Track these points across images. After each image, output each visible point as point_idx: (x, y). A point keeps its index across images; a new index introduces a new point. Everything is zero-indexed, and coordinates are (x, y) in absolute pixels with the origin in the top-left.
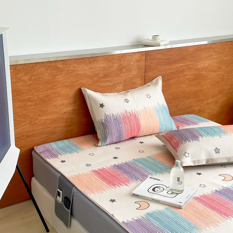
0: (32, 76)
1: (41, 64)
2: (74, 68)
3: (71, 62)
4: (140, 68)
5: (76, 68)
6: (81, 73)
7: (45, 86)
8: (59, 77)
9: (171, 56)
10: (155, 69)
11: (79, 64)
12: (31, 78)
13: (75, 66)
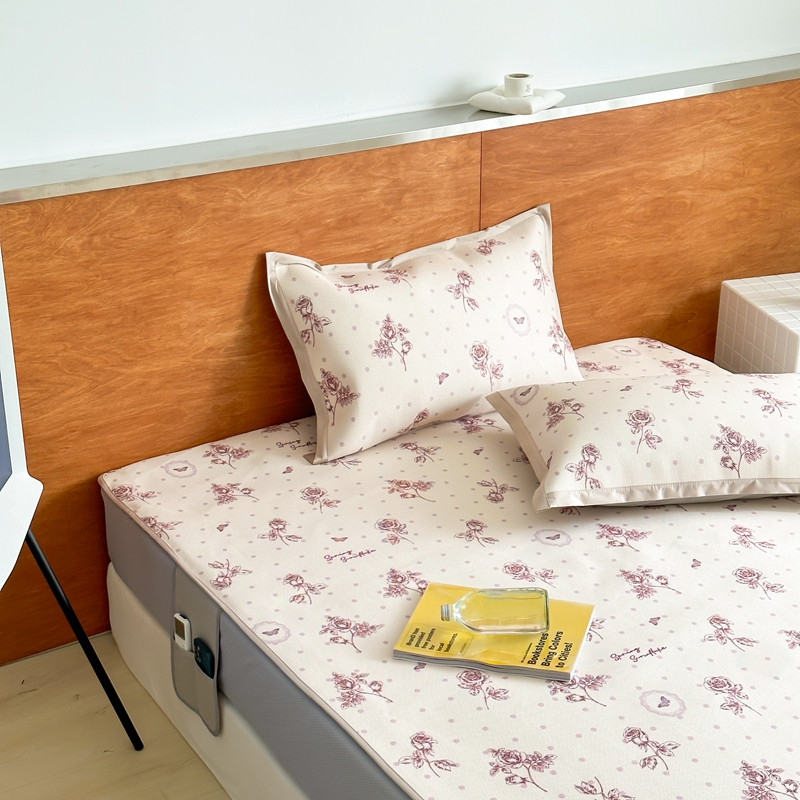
0: (93, 235)
1: (123, 193)
2: (235, 200)
3: (227, 182)
4: (465, 188)
5: (244, 200)
6: (260, 218)
7: (138, 266)
8: (187, 232)
9: (571, 145)
10: (516, 189)
11: (253, 188)
12: (90, 242)
13: (237, 193)
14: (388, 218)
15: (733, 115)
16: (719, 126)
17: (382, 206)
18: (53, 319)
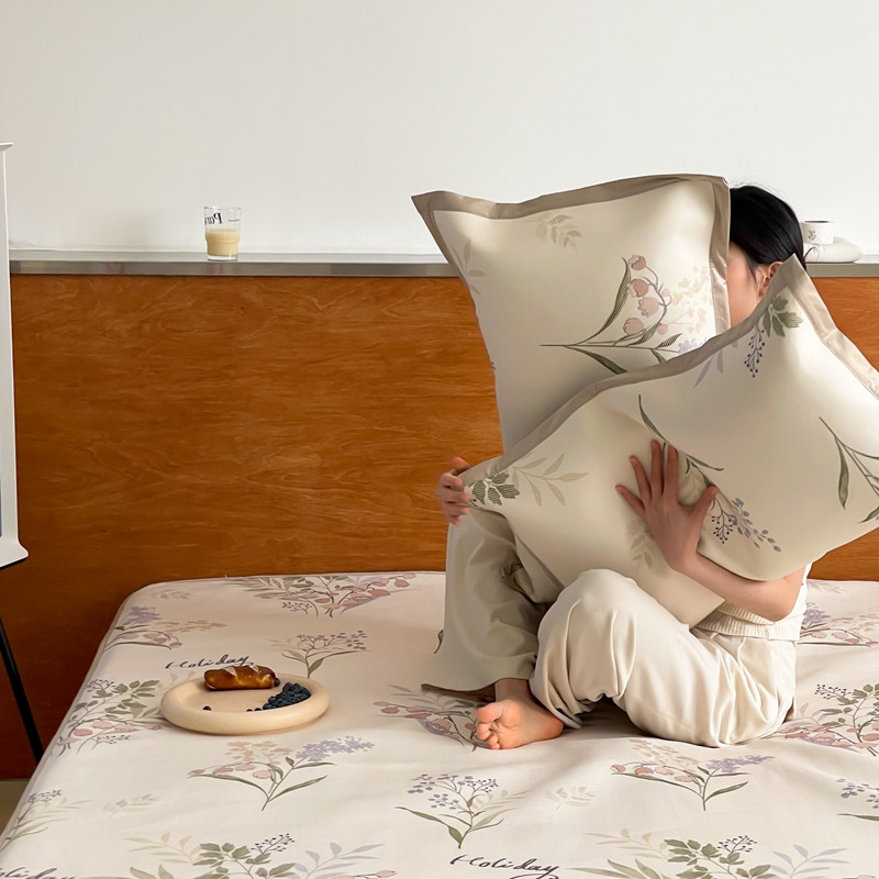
0: (144, 321)
2: (309, 310)
3: (300, 288)
5: (320, 311)
6: (338, 335)
7: (190, 364)
8: (250, 336)
11: (330, 300)
12: (139, 329)
13: (313, 303)
18: (92, 403)
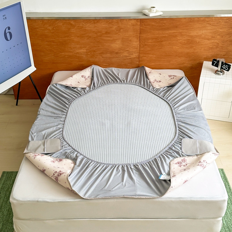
3: (81, 21)
4: (136, 30)
5: (84, 25)
6: (88, 29)
7: (63, 35)
10: (149, 32)
11: (86, 23)
12: (53, 29)
14: (117, 34)
15: (212, 23)
16: (207, 25)
17: (116, 31)
18: (47, 41)
